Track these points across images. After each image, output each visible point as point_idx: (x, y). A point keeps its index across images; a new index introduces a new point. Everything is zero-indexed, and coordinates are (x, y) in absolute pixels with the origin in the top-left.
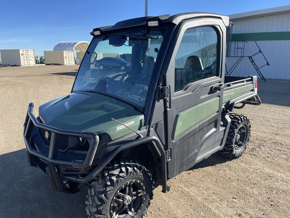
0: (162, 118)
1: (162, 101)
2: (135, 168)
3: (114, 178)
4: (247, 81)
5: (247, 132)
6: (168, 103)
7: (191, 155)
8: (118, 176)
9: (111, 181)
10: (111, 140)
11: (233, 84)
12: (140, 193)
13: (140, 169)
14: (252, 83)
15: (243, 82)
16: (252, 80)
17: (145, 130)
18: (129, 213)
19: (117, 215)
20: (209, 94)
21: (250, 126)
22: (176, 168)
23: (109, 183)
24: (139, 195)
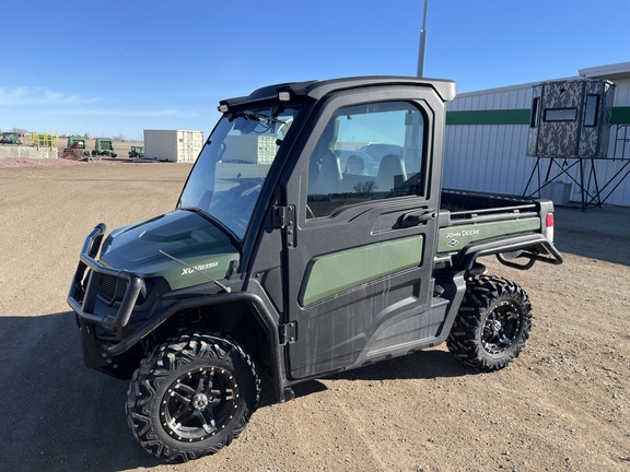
0: (278, 263)
1: (277, 233)
2: (217, 346)
3: (171, 356)
4: (521, 211)
5: (521, 319)
6: (290, 239)
7: (348, 341)
8: (179, 354)
9: (166, 360)
10: (170, 290)
11: (479, 214)
12: (230, 394)
13: (227, 348)
14: (539, 216)
15: (512, 211)
16: (538, 208)
17: (239, 280)
18: (205, 426)
19: (179, 424)
20: (394, 228)
21: (529, 307)
22: (308, 361)
23: (160, 363)
24: (228, 398)
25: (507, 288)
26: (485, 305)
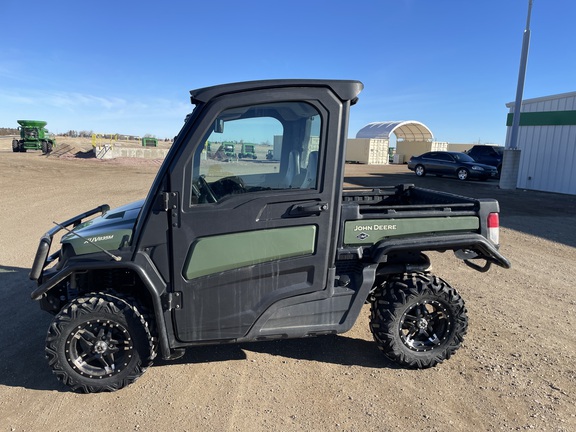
0: (164, 240)
2: (111, 304)
3: (74, 307)
4: (453, 209)
5: (452, 319)
6: (175, 221)
9: (70, 309)
10: (75, 255)
11: (397, 210)
13: (121, 306)
14: (477, 215)
15: (442, 209)
16: (476, 208)
17: (129, 252)
18: (107, 368)
19: (84, 363)
20: (283, 217)
22: (194, 328)
23: (65, 311)
24: (126, 348)
25: (430, 286)
26: (400, 300)
